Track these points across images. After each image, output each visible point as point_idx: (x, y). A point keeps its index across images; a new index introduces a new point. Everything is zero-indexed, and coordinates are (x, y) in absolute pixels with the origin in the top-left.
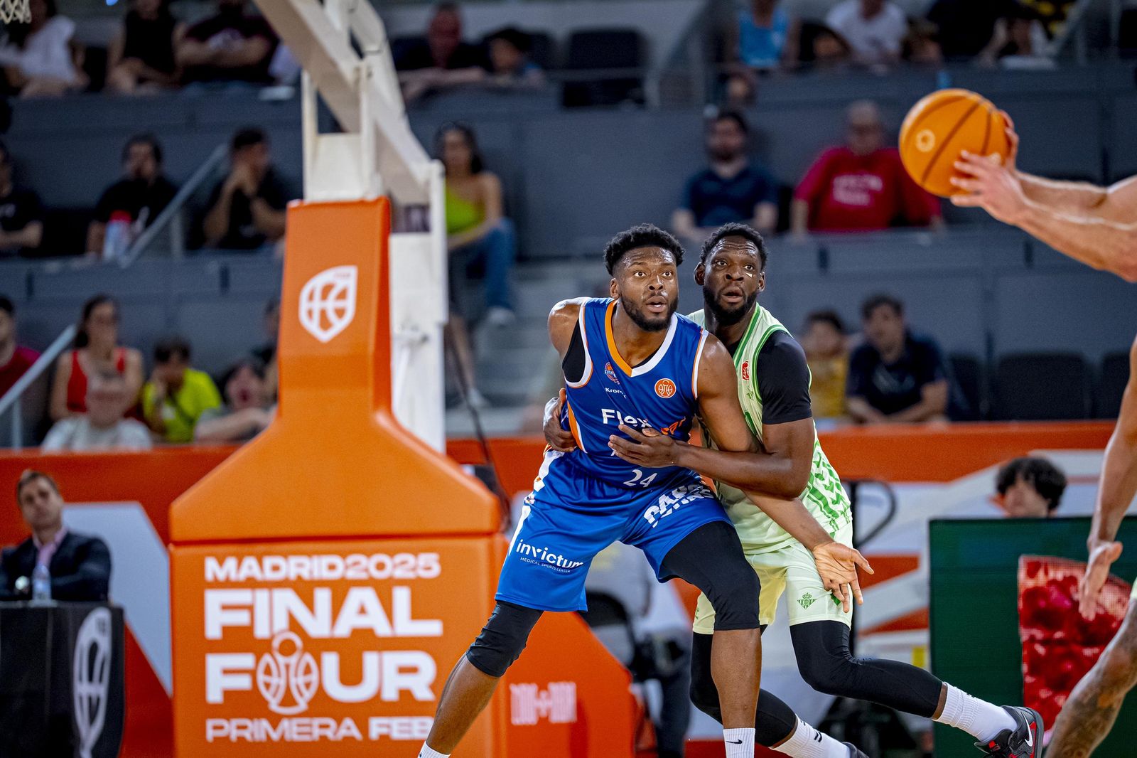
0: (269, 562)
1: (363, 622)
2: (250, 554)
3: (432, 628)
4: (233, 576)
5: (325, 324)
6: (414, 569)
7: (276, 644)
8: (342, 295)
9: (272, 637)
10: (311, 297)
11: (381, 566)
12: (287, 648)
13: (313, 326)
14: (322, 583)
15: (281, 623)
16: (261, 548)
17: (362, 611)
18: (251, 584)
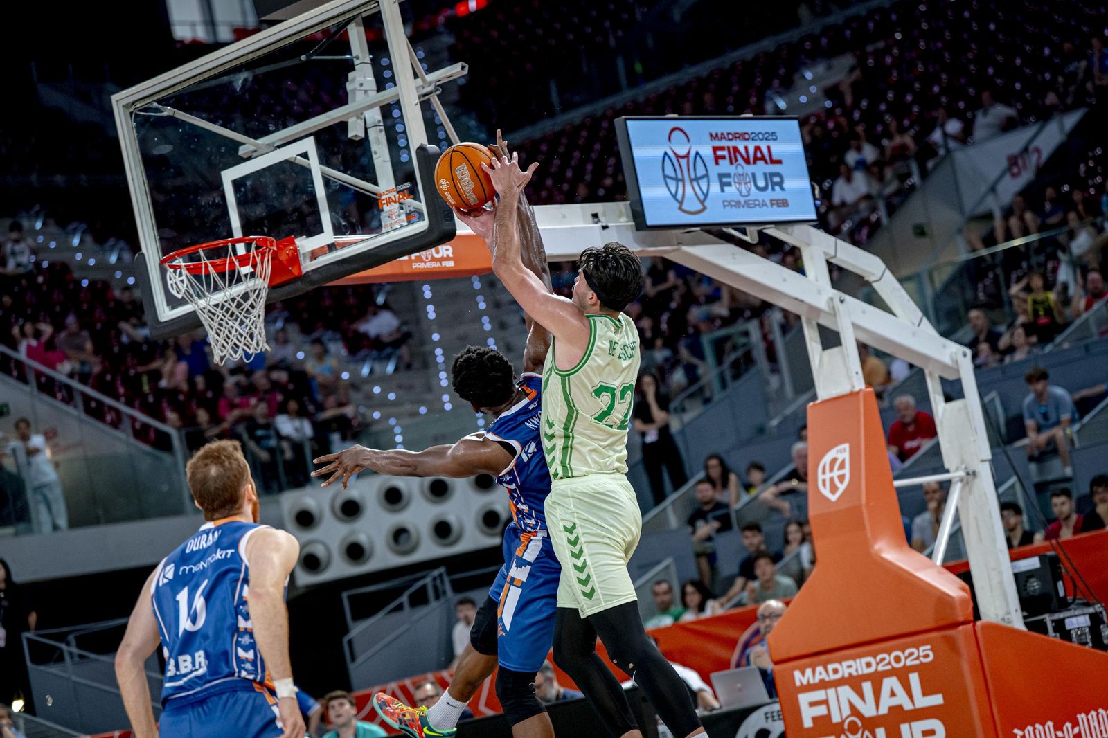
0: (831, 667)
1: (894, 702)
2: (819, 664)
3: (937, 700)
4: (812, 681)
5: (834, 489)
6: (917, 658)
7: (846, 726)
8: (842, 466)
9: (843, 722)
10: (824, 472)
11: (898, 659)
12: (853, 729)
13: (826, 492)
14: (865, 677)
15: (846, 711)
16: (824, 657)
17: (893, 694)
18: (823, 685)
